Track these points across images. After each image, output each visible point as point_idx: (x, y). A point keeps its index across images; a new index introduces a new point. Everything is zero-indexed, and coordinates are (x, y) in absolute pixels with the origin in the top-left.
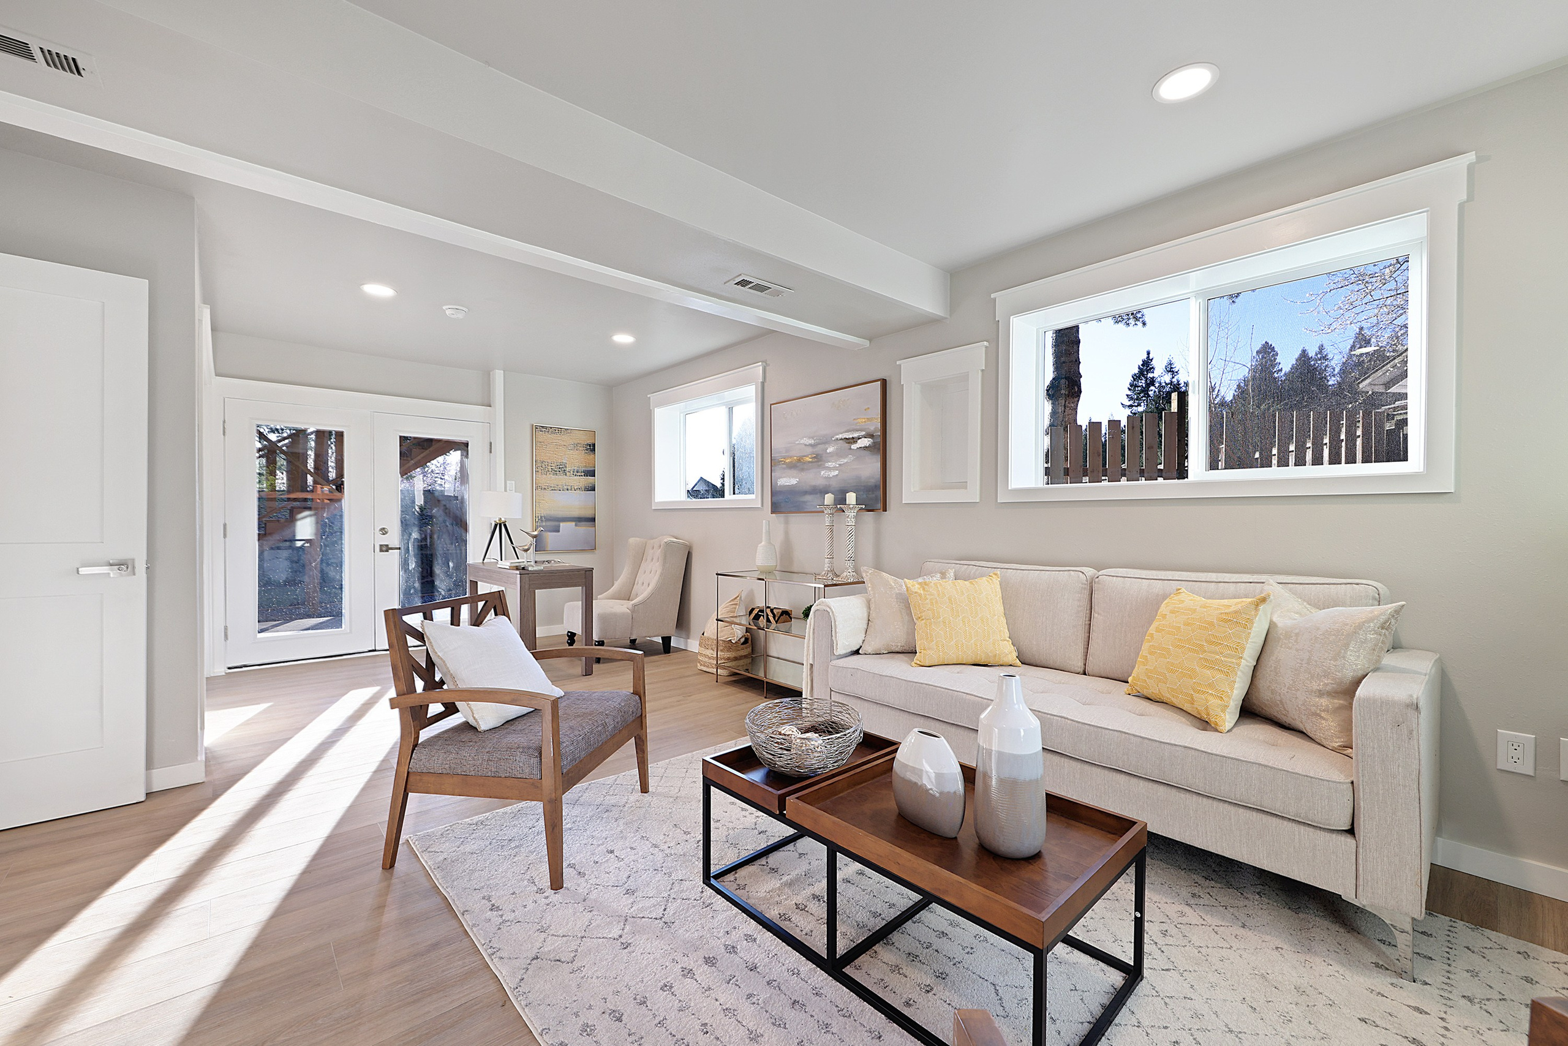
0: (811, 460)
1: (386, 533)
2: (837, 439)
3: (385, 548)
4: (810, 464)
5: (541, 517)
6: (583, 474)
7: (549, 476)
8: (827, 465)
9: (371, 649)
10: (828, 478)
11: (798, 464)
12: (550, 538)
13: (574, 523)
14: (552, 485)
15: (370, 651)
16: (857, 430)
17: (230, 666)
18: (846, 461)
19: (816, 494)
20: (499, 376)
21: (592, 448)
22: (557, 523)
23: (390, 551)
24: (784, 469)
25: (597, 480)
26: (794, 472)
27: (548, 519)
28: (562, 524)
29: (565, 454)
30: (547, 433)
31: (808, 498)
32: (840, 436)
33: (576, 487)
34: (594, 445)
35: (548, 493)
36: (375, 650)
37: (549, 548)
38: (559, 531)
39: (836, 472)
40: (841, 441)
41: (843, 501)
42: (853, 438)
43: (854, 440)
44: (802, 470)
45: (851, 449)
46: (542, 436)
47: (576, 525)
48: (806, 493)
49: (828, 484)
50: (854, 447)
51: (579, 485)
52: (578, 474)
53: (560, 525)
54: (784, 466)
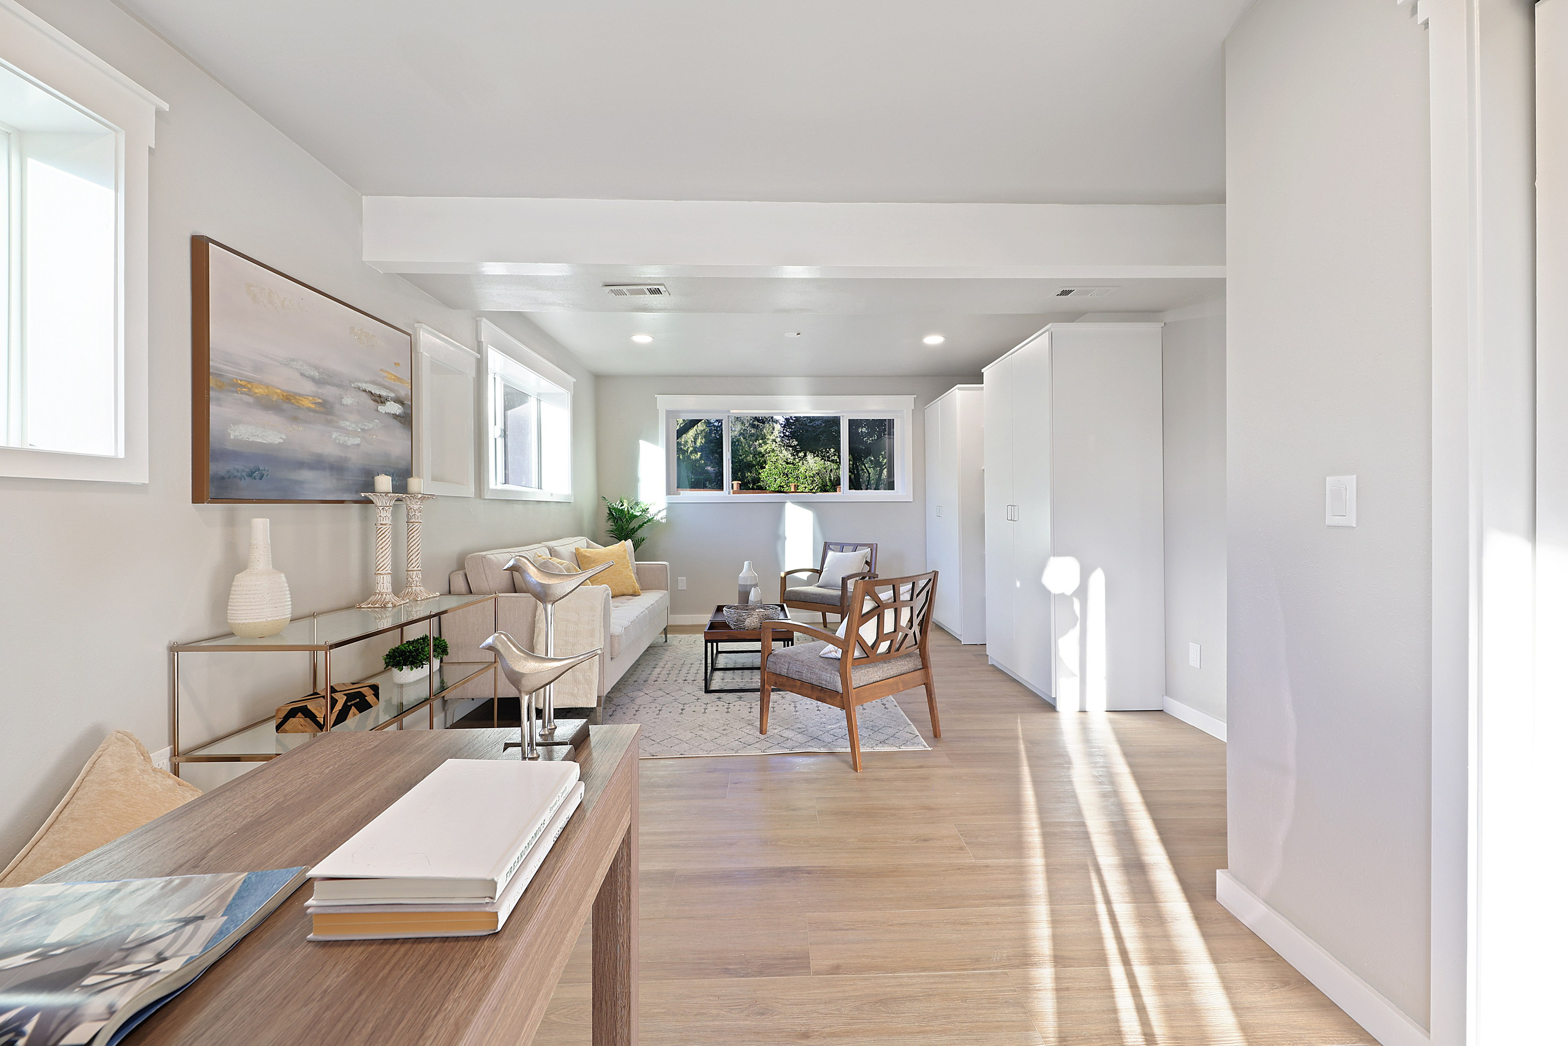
0: (313, 406)
2: (359, 388)
4: (312, 414)
8: (343, 424)
10: (344, 446)
11: (285, 406)
16: (386, 388)
18: (371, 426)
19: (324, 469)
24: (248, 404)
26: (271, 418)
31: (306, 475)
32: (364, 386)
39: (357, 441)
40: (364, 394)
41: (370, 486)
42: (380, 396)
43: (380, 400)
44: (295, 419)
45: (377, 410)
48: (301, 465)
49: (343, 455)
50: (381, 408)
54: (250, 400)
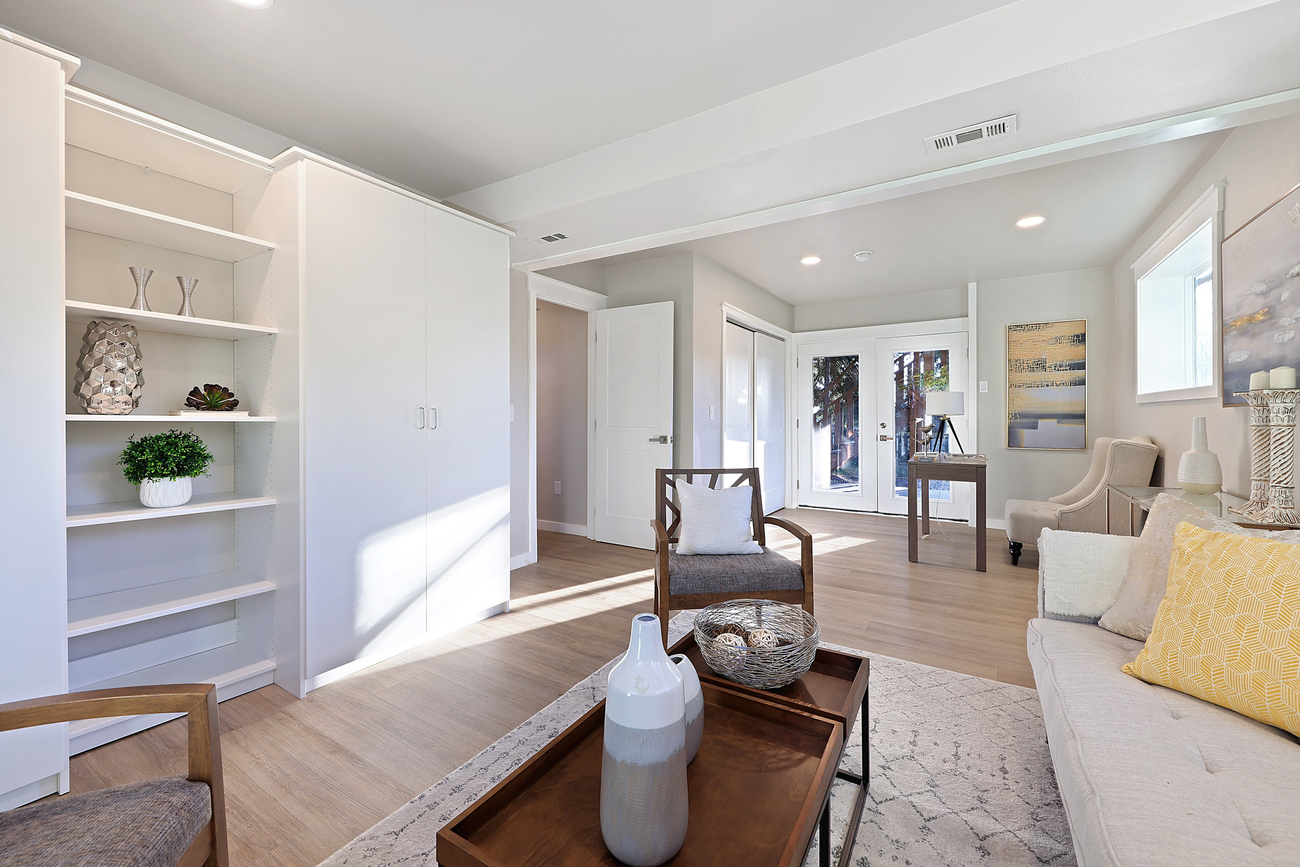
0: (1263, 317)
1: (885, 427)
3: (884, 438)
4: (1262, 325)
5: (1016, 414)
6: (1068, 368)
7: (1024, 373)
8: (1281, 322)
9: (875, 511)
10: (1282, 345)
11: (1250, 327)
12: (1026, 435)
13: (1056, 420)
14: (1029, 383)
15: (874, 512)
17: (800, 504)
20: (972, 287)
21: (1081, 339)
22: (1034, 420)
23: (888, 440)
24: (1236, 336)
25: (1087, 373)
26: (1245, 340)
27: (1023, 416)
28: (1040, 422)
29: (1045, 350)
30: (1022, 332)
33: (1058, 383)
34: (1084, 335)
35: (1023, 390)
36: (877, 512)
37: (1024, 444)
38: (1036, 428)
44: (1254, 335)
46: (1017, 335)
47: (1058, 422)
51: (1062, 380)
52: (1062, 369)
53: (1038, 422)
54: (1236, 331)
